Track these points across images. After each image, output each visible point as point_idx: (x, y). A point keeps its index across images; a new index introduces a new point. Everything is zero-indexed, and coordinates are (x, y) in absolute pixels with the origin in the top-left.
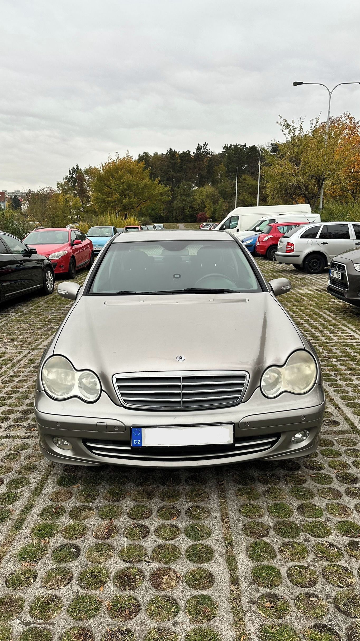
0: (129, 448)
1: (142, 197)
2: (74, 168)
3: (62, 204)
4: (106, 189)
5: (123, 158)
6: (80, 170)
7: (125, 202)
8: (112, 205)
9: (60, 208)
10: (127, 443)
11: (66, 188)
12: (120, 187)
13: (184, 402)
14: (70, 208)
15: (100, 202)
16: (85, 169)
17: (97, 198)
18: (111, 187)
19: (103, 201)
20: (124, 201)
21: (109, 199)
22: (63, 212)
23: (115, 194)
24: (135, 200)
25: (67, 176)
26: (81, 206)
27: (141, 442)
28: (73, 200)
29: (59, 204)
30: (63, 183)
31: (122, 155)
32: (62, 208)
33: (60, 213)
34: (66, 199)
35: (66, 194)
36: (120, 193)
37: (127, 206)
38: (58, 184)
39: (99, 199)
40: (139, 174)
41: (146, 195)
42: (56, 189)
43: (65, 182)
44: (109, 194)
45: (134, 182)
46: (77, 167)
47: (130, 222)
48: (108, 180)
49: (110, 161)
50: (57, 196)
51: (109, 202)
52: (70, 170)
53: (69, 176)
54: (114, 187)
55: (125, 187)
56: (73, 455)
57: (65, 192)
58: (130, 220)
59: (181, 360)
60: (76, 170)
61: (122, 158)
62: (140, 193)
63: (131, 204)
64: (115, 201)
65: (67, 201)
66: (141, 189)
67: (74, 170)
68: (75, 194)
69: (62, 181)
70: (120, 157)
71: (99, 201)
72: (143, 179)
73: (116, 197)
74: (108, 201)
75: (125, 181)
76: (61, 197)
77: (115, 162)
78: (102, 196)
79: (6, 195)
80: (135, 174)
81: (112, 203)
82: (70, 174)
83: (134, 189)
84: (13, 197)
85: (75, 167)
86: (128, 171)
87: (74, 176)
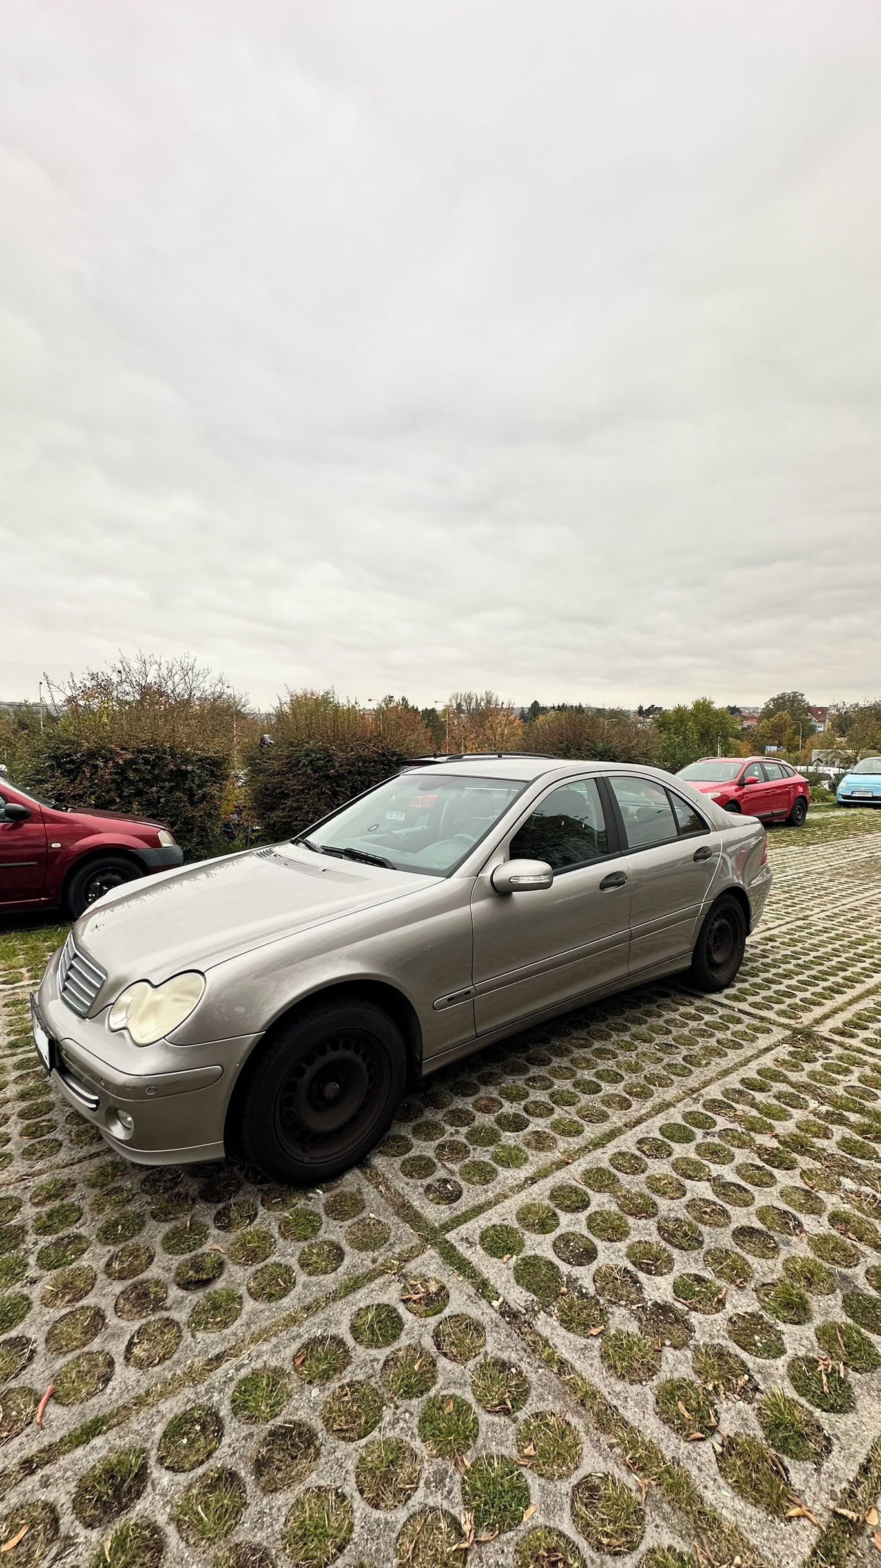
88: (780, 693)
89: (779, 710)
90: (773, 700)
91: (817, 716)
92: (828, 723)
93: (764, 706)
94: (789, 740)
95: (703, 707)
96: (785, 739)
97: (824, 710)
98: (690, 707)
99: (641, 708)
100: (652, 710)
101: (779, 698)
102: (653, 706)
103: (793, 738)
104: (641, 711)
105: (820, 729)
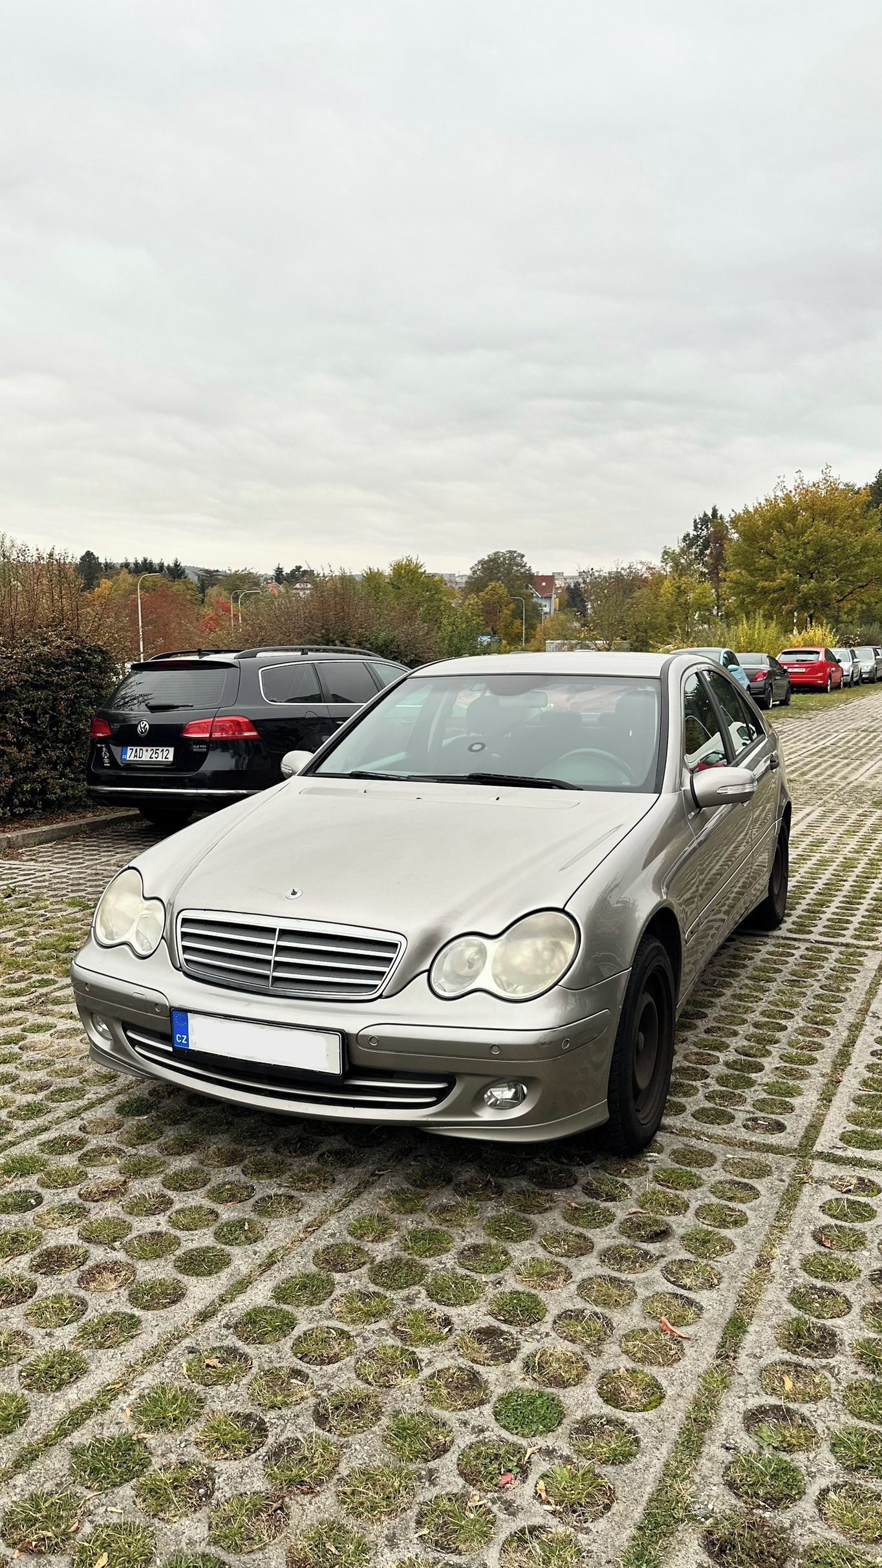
0: (170, 1049)
1: (854, 576)
2: (705, 515)
3: (668, 600)
4: (762, 561)
5: (814, 485)
6: (721, 518)
7: (805, 590)
8: (773, 598)
9: (662, 610)
10: (167, 1038)
11: (683, 561)
12: (797, 553)
13: (276, 979)
14: (686, 606)
15: (742, 593)
16: (733, 515)
17: (736, 583)
18: (775, 555)
19: (752, 590)
20: (804, 588)
21: (766, 584)
22: (668, 618)
23: (782, 572)
24: (832, 583)
25: (688, 535)
26: (712, 602)
27: (187, 1040)
28: (694, 589)
29: (661, 599)
30: (678, 550)
31: (812, 477)
32: (666, 608)
33: (662, 619)
34: (679, 588)
35: (681, 575)
36: (795, 568)
37: (811, 598)
38: (665, 553)
39: (742, 584)
40: (851, 521)
41: (865, 570)
42: (660, 564)
43: (682, 550)
44: (768, 573)
45: (834, 540)
46: (715, 511)
47: (812, 640)
48: (767, 538)
49: (780, 494)
50: (659, 579)
51: (765, 592)
52: (695, 521)
53: (692, 533)
54: (780, 555)
55: (810, 552)
56: (112, 1050)
57: (680, 570)
58: (811, 633)
59: (294, 897)
60: (711, 520)
61: (811, 484)
62: (849, 567)
63: (823, 594)
64: (783, 589)
65: (681, 592)
66: (854, 556)
67: (705, 520)
68: (702, 574)
69: (676, 546)
70: (805, 482)
71: (740, 590)
72: (862, 530)
73: (783, 579)
74: (763, 588)
75: (810, 538)
76: (667, 583)
77: (793, 493)
78: (750, 578)
79: (559, 583)
80: (838, 521)
81: (774, 592)
82: (696, 528)
83: (836, 558)
84: (572, 586)
85: (710, 513)
86: (823, 515)
87: (705, 533)
88: (491, 552)
89: (491, 580)
90: (482, 562)
91: (541, 590)
92: (555, 601)
93: (469, 573)
94: (506, 627)
95: (407, 574)
96: (500, 625)
97: (550, 579)
98: (387, 571)
99: (279, 571)
100: (298, 575)
101: (490, 560)
102: (298, 568)
103: (512, 623)
104: (279, 576)
105: (546, 610)
